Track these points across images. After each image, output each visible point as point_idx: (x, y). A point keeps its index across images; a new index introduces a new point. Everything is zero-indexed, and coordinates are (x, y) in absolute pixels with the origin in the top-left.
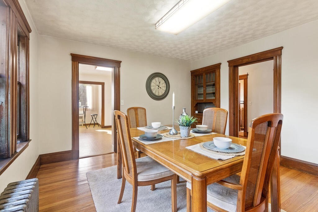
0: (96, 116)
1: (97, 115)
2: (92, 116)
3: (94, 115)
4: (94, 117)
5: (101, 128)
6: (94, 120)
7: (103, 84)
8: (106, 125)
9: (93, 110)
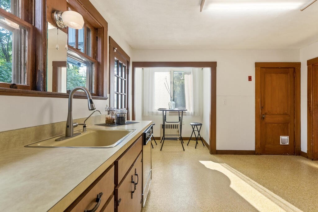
0: (199, 127)
1: (201, 125)
2: (193, 126)
3: (196, 125)
4: (196, 129)
5: (208, 151)
6: (197, 133)
7: (213, 65)
8: (219, 147)
9: (194, 115)
